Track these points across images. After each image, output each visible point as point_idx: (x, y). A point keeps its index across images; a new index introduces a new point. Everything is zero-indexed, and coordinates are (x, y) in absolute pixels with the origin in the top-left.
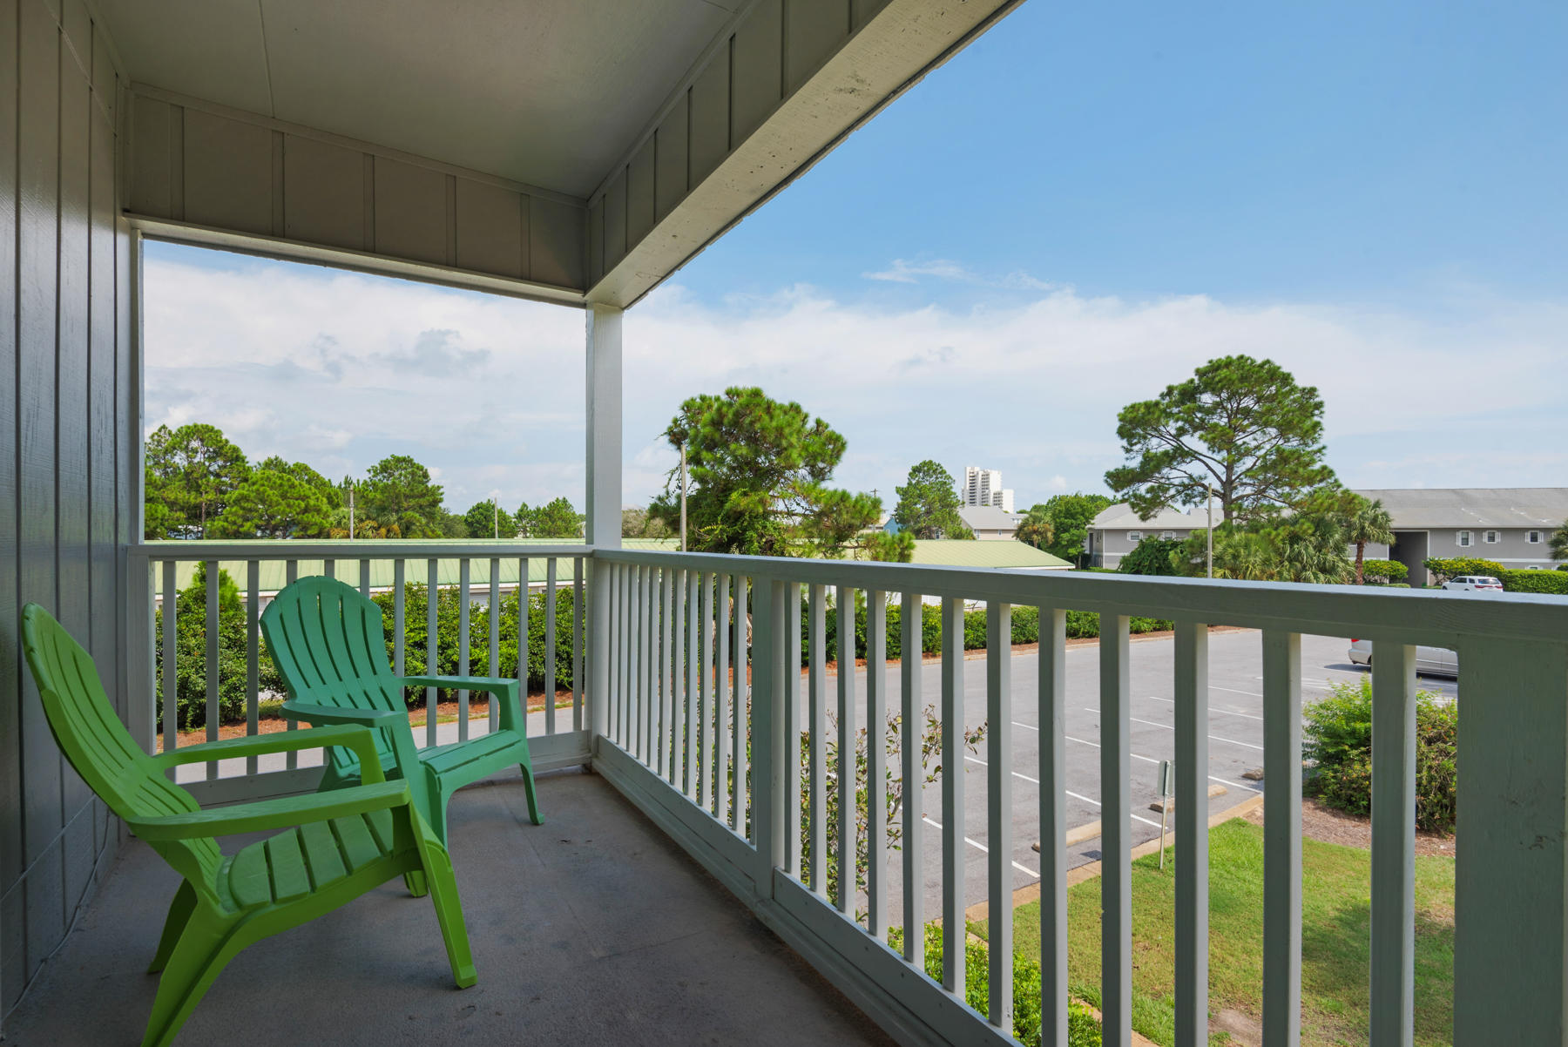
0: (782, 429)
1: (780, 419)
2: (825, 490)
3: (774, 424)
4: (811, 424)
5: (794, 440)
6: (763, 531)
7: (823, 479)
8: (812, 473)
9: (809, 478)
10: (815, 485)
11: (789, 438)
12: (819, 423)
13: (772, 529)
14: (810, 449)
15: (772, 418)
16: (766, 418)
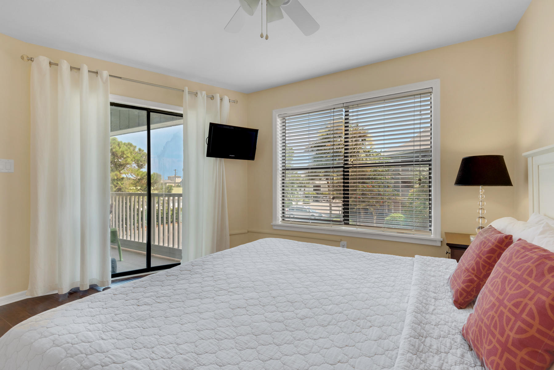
0: (124, 152)
1: (123, 148)
2: (142, 171)
3: (121, 150)
4: (137, 150)
5: (129, 155)
6: (117, 185)
7: (142, 168)
8: (138, 166)
9: (137, 167)
10: (138, 170)
11: (127, 154)
12: (140, 150)
13: (120, 184)
14: (136, 158)
15: (120, 148)
16: (118, 148)
